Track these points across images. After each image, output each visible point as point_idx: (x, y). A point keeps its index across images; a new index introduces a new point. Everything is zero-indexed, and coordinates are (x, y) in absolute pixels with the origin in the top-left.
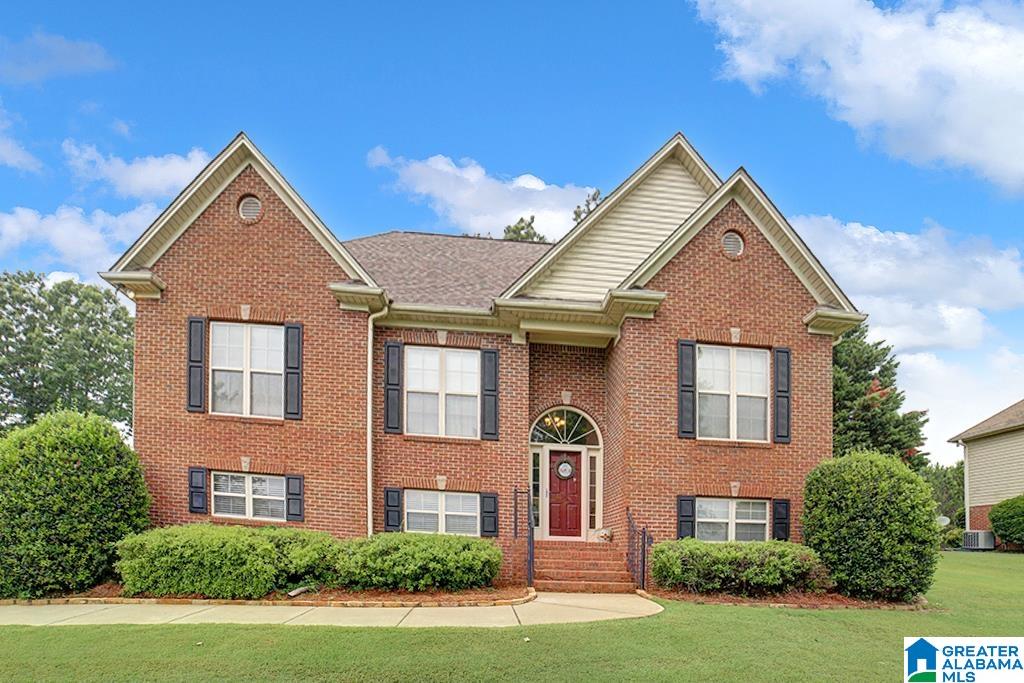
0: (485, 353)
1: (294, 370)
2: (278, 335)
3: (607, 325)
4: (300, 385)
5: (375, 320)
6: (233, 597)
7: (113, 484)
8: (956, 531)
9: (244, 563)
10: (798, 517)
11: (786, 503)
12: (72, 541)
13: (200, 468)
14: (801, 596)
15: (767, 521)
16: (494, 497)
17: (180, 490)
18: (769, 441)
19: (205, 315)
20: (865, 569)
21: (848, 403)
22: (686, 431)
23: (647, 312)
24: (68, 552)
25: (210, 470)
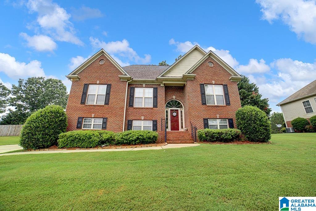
0: (154, 88)
1: (108, 94)
2: (105, 87)
3: (183, 81)
4: (109, 97)
5: (128, 83)
6: (87, 148)
7: (60, 121)
8: (284, 128)
9: (91, 138)
10: (235, 122)
11: (232, 119)
12: (48, 134)
13: (81, 117)
14: (238, 142)
15: (228, 124)
16: (156, 121)
17: (75, 123)
18: (225, 105)
19: (88, 83)
20: (253, 134)
21: (248, 97)
22: (204, 103)
23: (192, 78)
24: (47, 137)
25: (84, 118)
